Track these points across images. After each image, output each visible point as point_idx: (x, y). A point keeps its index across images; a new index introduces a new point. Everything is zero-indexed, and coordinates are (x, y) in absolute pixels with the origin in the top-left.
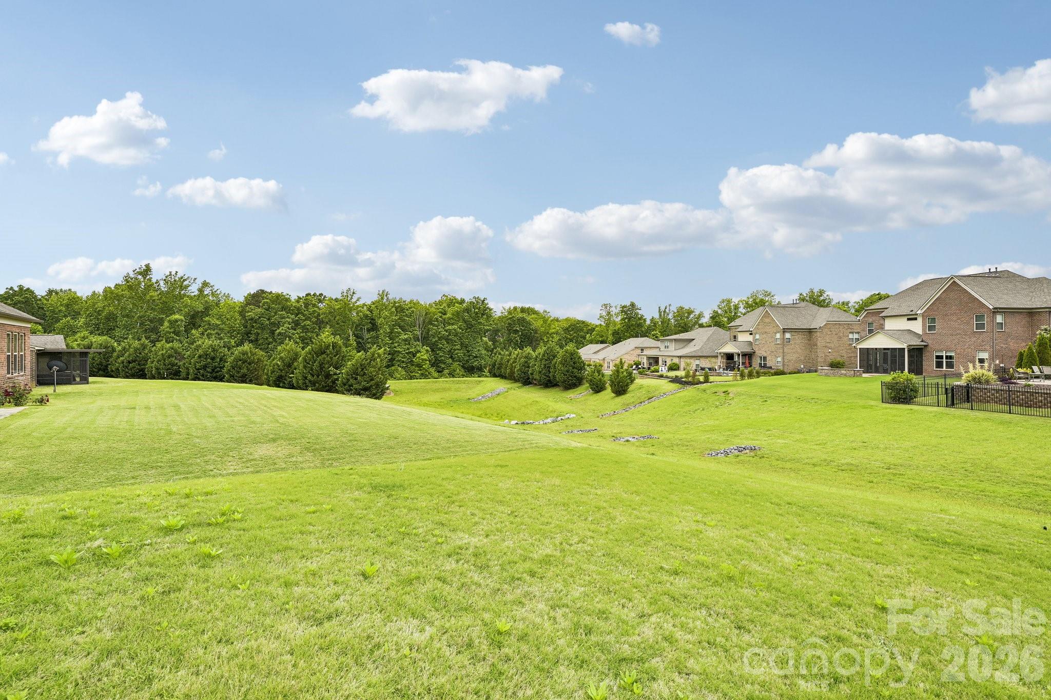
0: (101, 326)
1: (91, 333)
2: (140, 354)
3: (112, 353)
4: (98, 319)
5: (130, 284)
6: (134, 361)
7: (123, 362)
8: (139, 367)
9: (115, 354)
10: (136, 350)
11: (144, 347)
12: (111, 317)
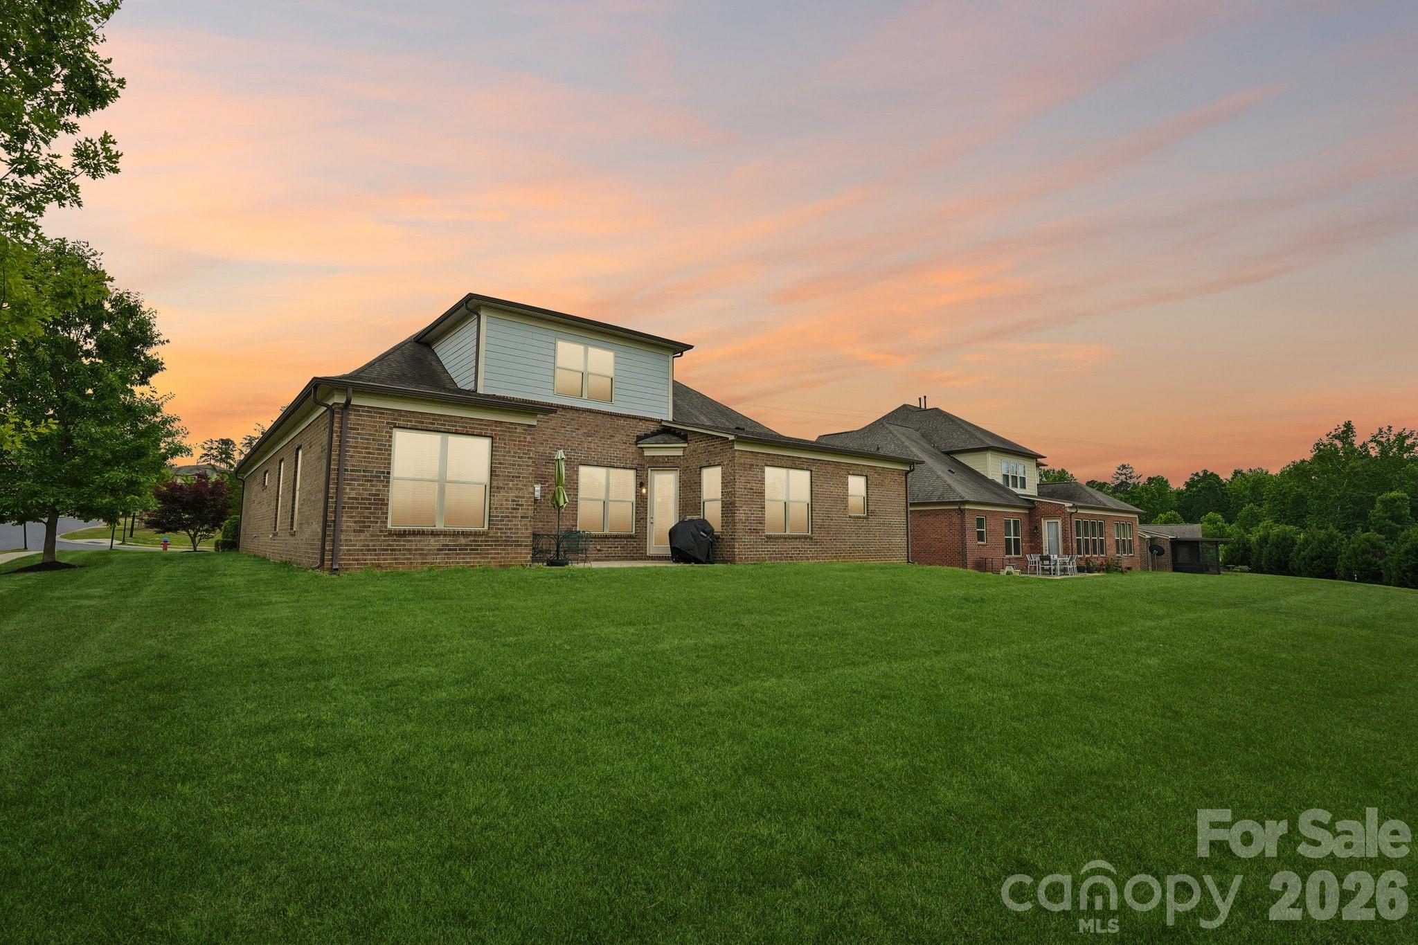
0: (1288, 513)
1: (1276, 522)
2: (1326, 547)
3: (1292, 547)
4: (1284, 504)
5: (1324, 455)
6: (1320, 557)
7: (1304, 559)
8: (1325, 566)
9: (1295, 548)
10: (1321, 542)
11: (1331, 539)
12: (1300, 501)
